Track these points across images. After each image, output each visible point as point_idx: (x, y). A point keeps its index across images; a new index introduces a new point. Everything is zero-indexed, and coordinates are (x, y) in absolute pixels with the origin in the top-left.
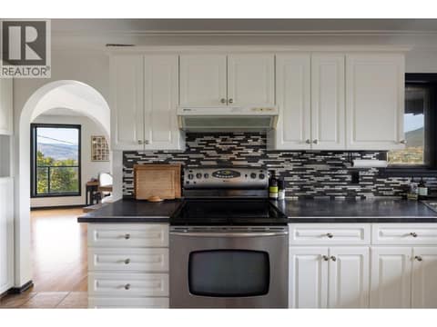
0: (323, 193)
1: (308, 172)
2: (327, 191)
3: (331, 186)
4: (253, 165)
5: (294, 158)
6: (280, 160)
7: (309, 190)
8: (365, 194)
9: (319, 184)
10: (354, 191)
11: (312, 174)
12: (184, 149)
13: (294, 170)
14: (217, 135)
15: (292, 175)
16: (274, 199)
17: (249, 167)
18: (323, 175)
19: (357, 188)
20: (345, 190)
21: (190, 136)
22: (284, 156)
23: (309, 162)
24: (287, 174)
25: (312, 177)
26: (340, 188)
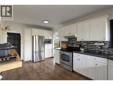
0: (93, 51)
1: (89, 45)
2: (93, 50)
3: (94, 49)
4: (78, 43)
5: (86, 42)
6: (83, 43)
7: (89, 49)
8: (105, 52)
9: (91, 48)
10: (101, 51)
11: (90, 46)
12: (68, 41)
13: (86, 45)
14: (72, 38)
15: (85, 46)
16: (81, 50)
17: (77, 44)
18: (92, 46)
19: (102, 50)
20: (98, 50)
21: (69, 39)
22: (84, 42)
23: (89, 43)
24: (84, 45)
25: (90, 47)
26: (97, 50)
